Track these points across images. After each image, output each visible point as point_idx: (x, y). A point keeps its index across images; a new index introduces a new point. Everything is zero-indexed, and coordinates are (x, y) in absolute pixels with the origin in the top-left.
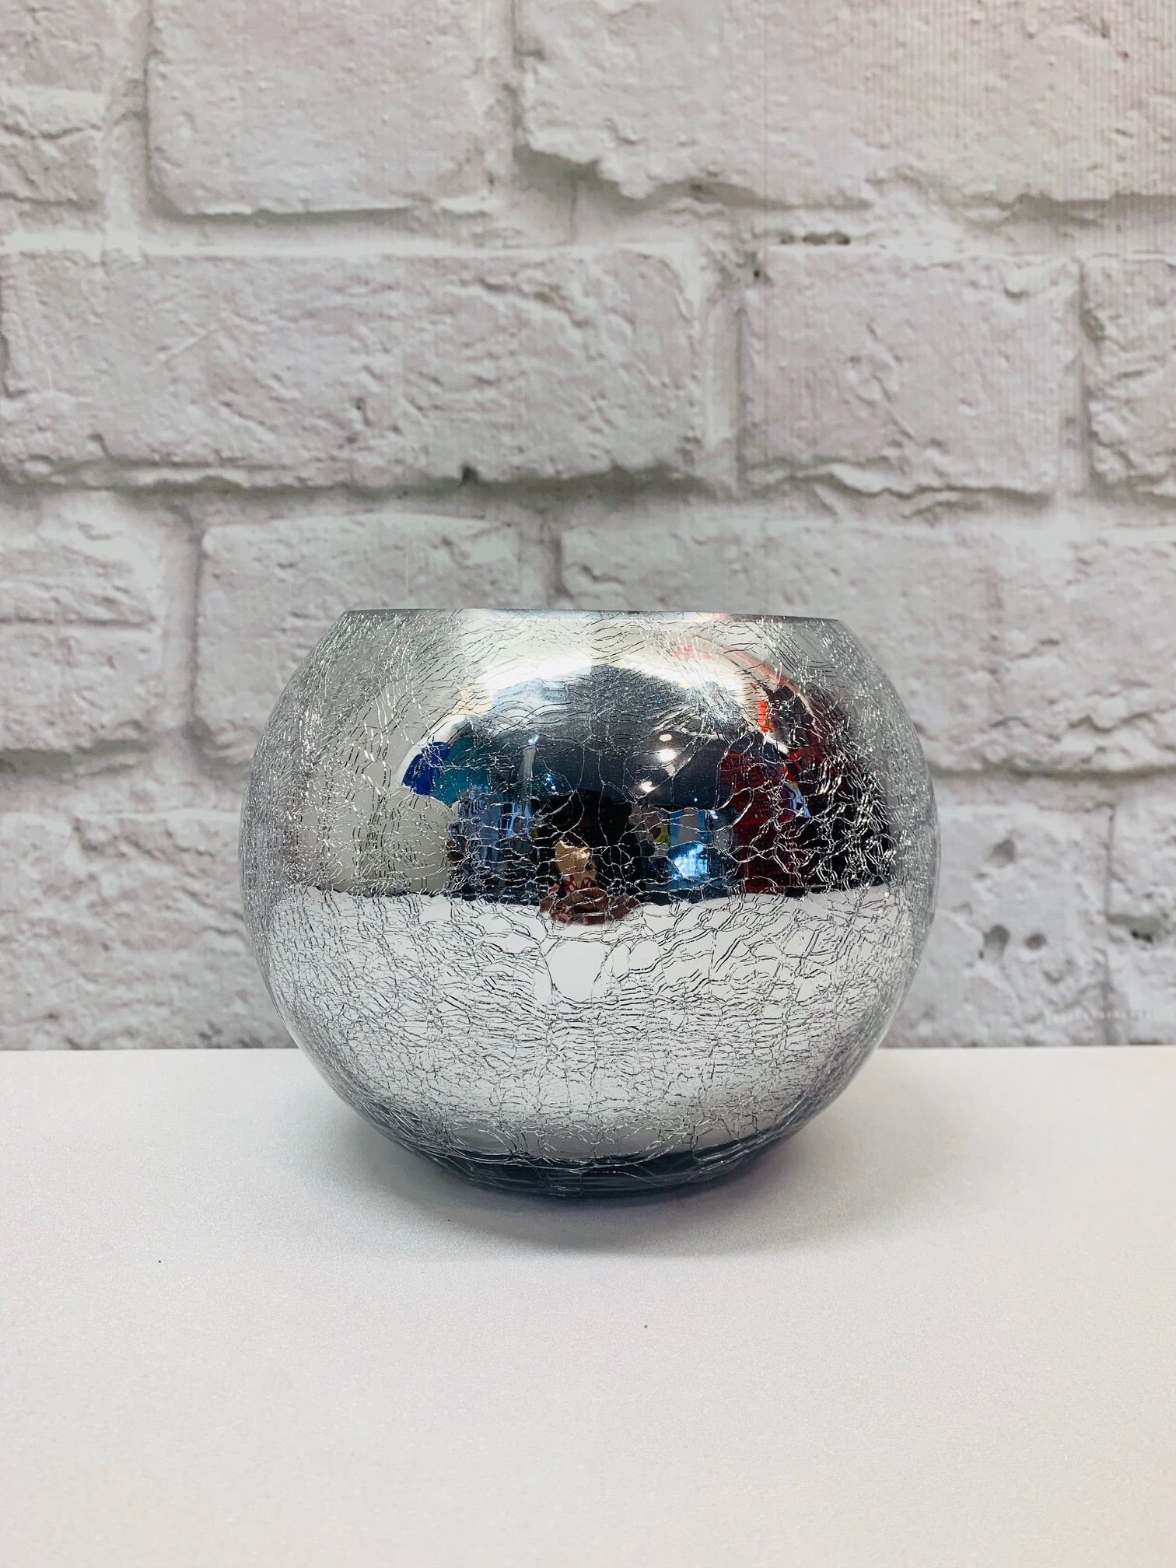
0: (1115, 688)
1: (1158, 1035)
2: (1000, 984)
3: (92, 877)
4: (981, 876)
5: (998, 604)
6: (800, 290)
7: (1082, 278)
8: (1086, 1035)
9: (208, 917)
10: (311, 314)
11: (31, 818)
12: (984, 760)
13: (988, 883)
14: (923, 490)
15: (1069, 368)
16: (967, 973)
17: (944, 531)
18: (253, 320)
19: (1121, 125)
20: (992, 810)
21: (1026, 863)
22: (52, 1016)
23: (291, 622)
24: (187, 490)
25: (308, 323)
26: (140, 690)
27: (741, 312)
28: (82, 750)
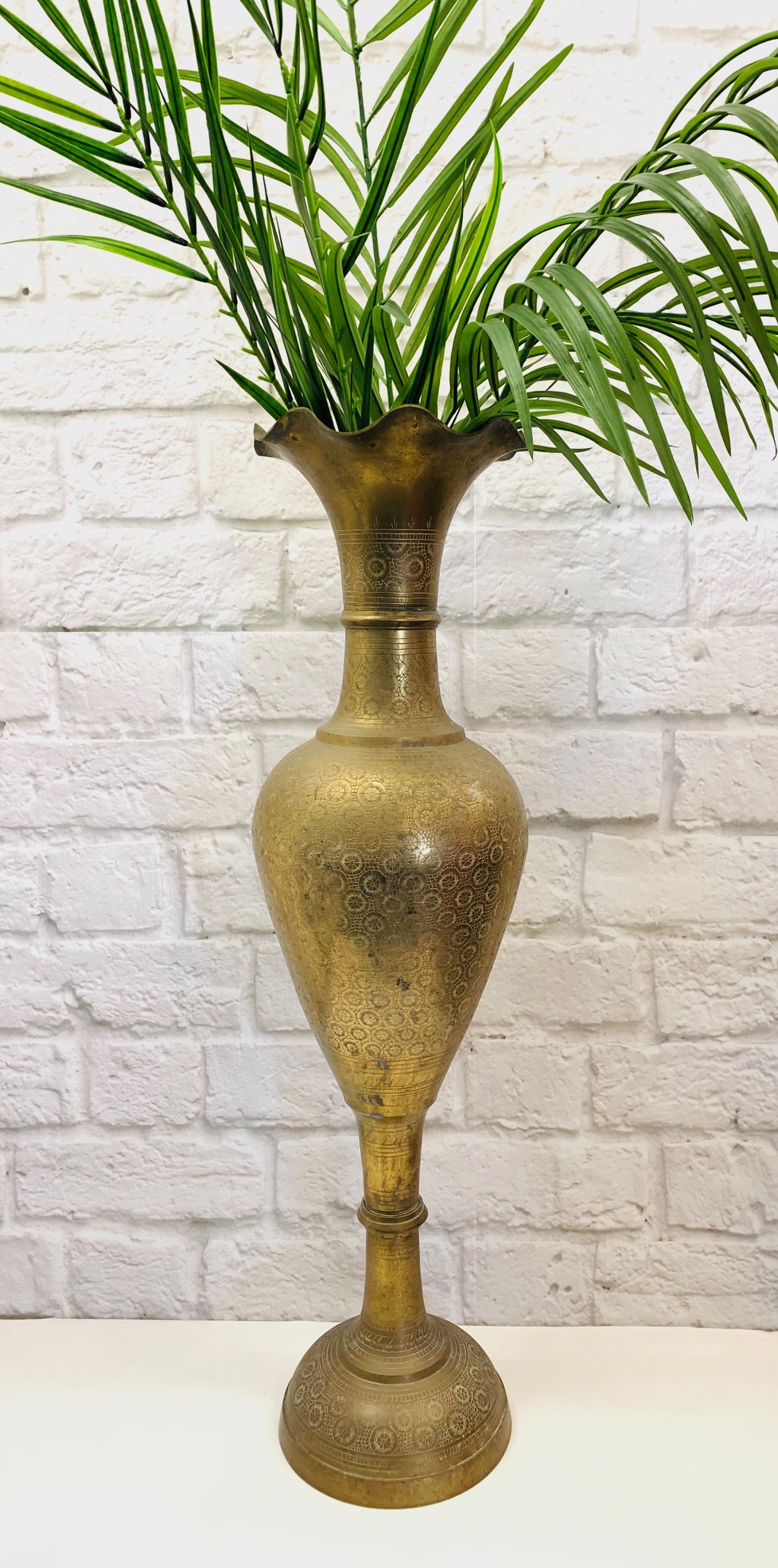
0: (600, 1200)
1: (611, 1322)
2: (555, 1303)
3: (243, 1262)
4: (550, 1266)
5: (558, 1169)
6: (488, 1055)
7: (591, 1052)
8: (586, 1322)
9: (282, 1276)
10: (313, 1065)
11: (221, 1241)
12: (552, 1225)
13: (552, 1268)
14: (531, 1128)
15: (586, 1085)
16: (544, 1299)
17: (539, 1143)
18: (294, 1068)
19: (606, 996)
20: (554, 1243)
21: (565, 1261)
22: (231, 1308)
23: (308, 1174)
24: (272, 1128)
25: (313, 1069)
26: (257, 1198)
27: (466, 1063)
28: (238, 1219)
